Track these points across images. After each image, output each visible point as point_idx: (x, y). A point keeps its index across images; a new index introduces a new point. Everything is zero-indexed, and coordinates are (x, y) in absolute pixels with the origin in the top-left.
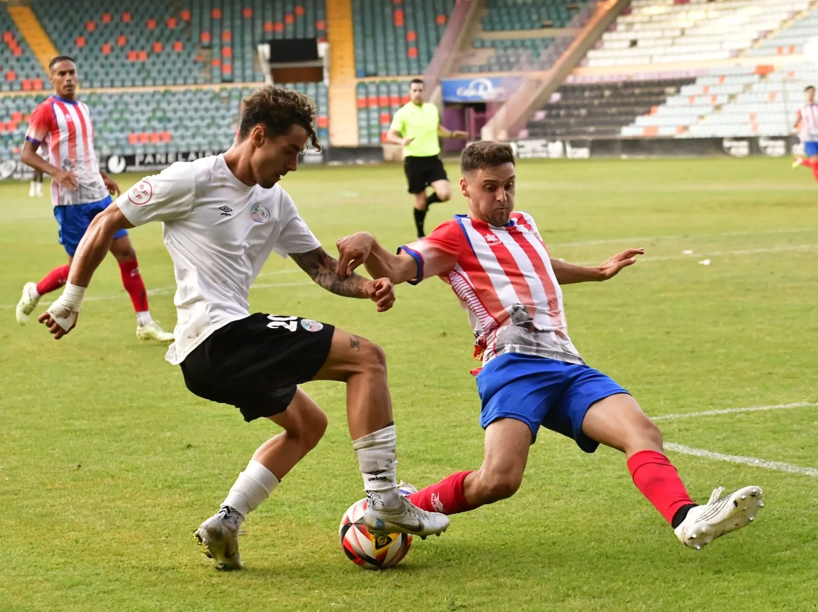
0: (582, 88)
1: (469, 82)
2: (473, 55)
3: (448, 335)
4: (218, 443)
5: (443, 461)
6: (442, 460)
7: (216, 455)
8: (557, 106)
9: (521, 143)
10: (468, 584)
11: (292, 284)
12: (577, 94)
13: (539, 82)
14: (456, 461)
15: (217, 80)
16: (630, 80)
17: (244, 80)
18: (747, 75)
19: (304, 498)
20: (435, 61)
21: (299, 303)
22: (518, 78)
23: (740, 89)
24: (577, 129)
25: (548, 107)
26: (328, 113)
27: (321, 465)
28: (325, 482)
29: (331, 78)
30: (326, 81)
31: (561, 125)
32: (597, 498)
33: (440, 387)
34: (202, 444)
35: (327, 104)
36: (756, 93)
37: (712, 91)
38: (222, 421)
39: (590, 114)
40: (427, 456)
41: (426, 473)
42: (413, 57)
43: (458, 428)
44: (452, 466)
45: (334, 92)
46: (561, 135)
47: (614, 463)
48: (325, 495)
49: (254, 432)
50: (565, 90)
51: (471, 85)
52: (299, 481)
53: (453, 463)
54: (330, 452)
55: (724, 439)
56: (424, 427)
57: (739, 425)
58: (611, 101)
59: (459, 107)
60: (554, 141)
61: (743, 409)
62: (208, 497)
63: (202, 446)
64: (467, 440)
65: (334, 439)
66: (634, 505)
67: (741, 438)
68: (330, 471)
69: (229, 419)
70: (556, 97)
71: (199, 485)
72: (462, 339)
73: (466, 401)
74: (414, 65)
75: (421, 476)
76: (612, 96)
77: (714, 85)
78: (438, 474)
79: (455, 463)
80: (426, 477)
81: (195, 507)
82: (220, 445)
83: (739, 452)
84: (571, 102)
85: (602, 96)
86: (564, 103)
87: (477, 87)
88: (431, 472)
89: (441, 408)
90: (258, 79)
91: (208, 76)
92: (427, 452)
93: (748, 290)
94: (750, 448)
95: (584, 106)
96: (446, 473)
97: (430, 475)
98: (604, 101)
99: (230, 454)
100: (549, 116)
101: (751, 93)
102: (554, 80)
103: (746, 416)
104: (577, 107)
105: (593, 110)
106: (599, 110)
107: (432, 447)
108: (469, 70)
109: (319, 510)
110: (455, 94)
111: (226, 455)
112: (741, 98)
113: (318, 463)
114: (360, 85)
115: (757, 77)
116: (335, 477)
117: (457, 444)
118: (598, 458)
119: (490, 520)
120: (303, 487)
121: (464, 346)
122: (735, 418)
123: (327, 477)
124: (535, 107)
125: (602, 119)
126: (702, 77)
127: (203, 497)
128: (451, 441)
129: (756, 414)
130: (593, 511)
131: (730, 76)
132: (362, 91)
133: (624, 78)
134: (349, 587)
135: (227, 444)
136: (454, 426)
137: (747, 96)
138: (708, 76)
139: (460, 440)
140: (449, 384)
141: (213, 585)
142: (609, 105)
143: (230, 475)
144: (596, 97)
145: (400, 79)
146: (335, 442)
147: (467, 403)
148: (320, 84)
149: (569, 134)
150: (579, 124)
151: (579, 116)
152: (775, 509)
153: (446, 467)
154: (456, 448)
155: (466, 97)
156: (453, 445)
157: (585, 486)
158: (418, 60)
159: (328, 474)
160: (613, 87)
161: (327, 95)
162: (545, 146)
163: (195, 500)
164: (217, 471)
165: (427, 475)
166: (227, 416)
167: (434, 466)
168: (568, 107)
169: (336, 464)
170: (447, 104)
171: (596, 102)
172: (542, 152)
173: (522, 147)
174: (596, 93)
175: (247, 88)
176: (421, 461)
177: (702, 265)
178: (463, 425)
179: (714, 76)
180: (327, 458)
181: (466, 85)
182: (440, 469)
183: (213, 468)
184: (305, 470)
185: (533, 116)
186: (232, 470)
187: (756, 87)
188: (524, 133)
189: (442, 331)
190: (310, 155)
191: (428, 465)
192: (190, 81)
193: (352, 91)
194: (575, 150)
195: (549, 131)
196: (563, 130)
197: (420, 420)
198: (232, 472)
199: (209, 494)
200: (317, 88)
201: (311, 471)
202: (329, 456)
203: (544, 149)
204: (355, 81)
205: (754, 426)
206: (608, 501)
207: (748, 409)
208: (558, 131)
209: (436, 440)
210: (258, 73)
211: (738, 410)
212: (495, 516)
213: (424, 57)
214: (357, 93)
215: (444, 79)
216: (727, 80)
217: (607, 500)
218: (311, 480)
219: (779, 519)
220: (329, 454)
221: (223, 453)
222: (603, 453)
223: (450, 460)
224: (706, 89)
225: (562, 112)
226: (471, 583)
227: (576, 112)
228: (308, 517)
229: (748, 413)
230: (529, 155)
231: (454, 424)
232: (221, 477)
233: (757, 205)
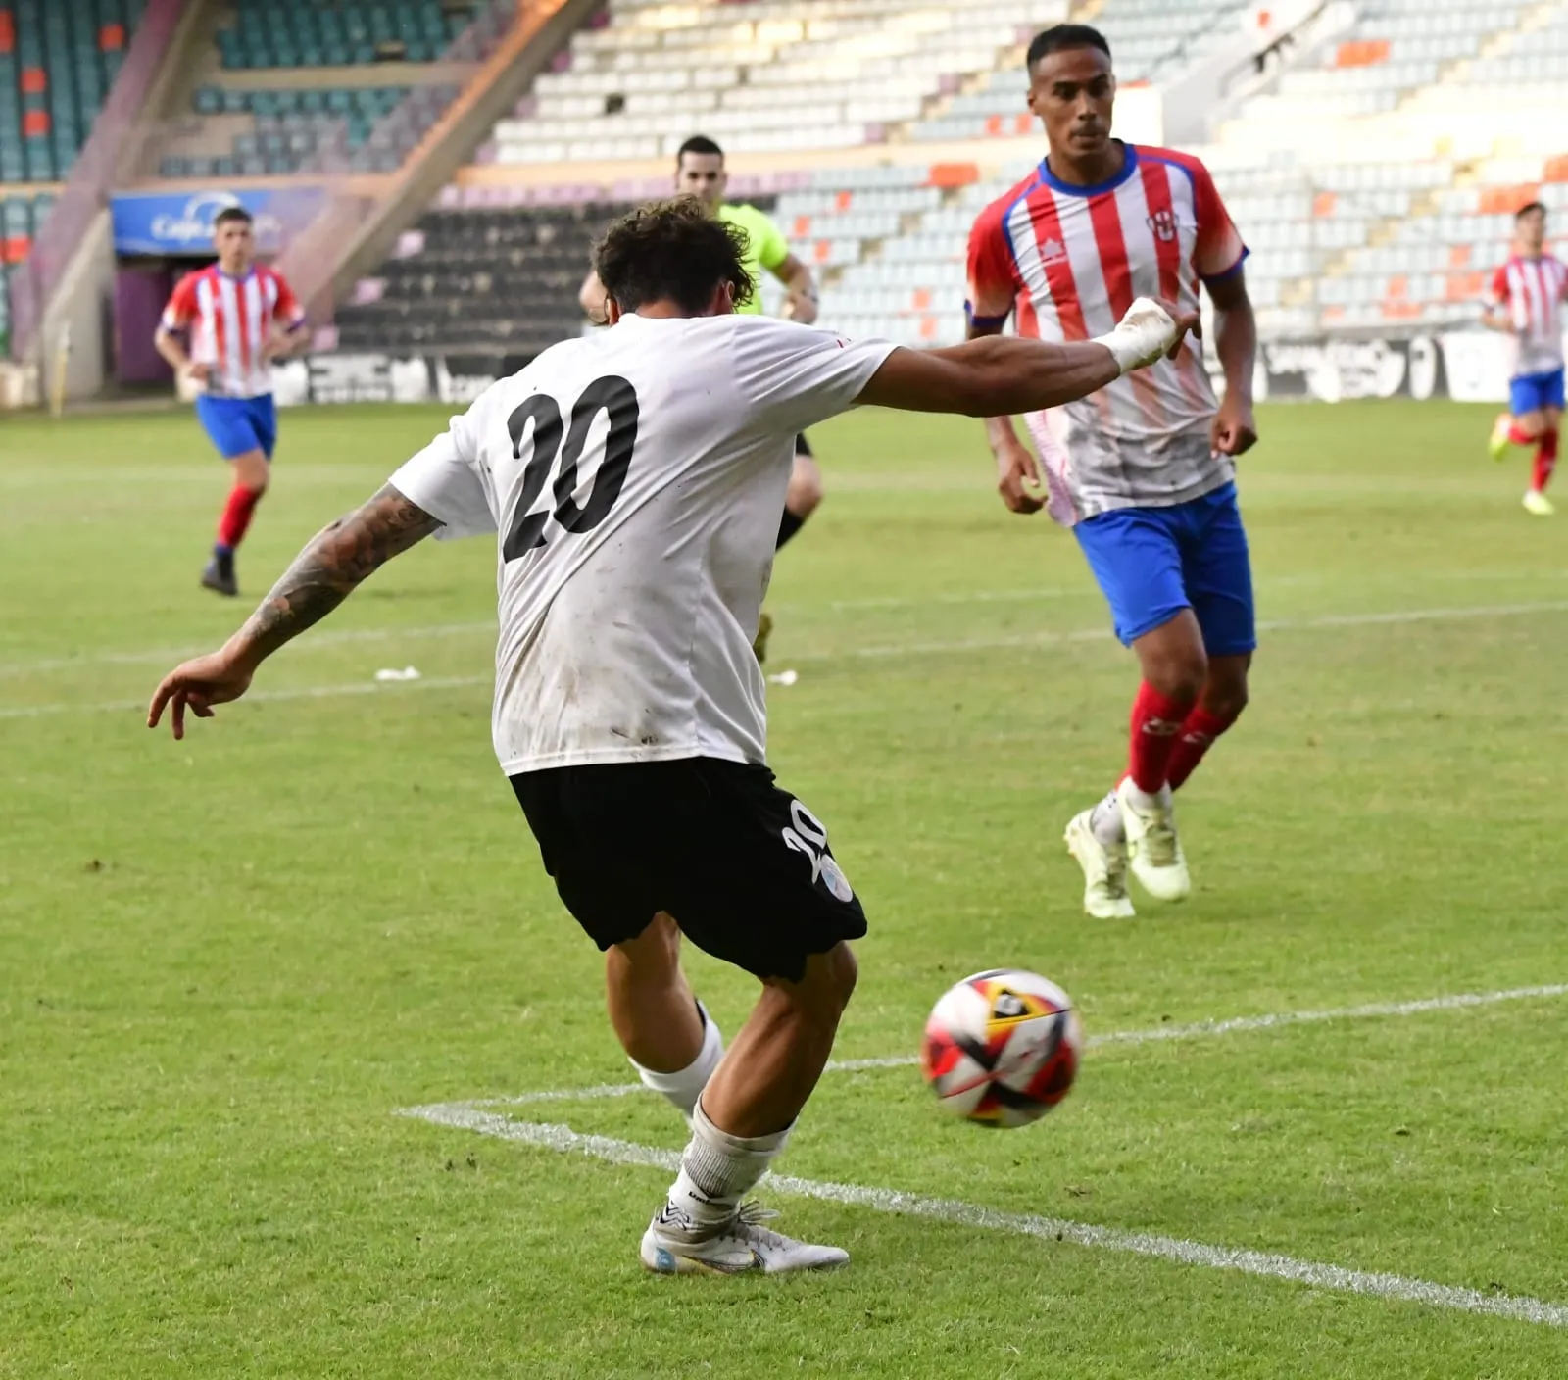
0: (482, 220)
1: (185, 200)
2: (196, 130)
3: (107, 870)
5: (80, 1203)
6: (76, 1198)
8: (415, 267)
9: (318, 363)
12: (468, 234)
13: (366, 204)
14: (114, 1201)
16: (602, 201)
18: (911, 188)
20: (91, 145)
22: (312, 193)
23: (892, 224)
24: (468, 326)
25: (391, 269)
31: (425, 317)
32: (478, 1296)
33: (78, 1007)
36: (934, 236)
37: (817, 229)
39: (499, 288)
40: (38, 1189)
42: (37, 134)
43: (122, 1114)
44: (100, 1214)
46: (424, 341)
47: (528, 1206)
50: (433, 224)
51: (191, 209)
53: (105, 1207)
55: (814, 1142)
56: (31, 1111)
57: (858, 1103)
58: (557, 253)
59: (157, 268)
60: (405, 358)
61: (867, 1063)
64: (145, 1143)
66: (574, 1315)
67: (857, 1139)
70: (411, 243)
72: (142, 879)
73: (144, 1042)
74: (39, 156)
75: (18, 1240)
76: (558, 241)
77: (824, 215)
78: (63, 1234)
79: (111, 1206)
83: (852, 1176)
84: (449, 257)
85: (533, 241)
86: (431, 258)
87: (204, 214)
88: (45, 1231)
89: (78, 1061)
92: (35, 1175)
93: (893, 751)
94: (881, 1164)
95: (486, 267)
96: (86, 1232)
97: (44, 1239)
98: (538, 253)
100: (391, 293)
101: (918, 236)
102: (407, 198)
103: (873, 1081)
104: (468, 270)
105: (510, 279)
106: (527, 278)
107: (50, 1165)
108: (185, 169)
110: (148, 235)
112: (891, 249)
115: (934, 195)
117: (117, 1156)
118: (483, 1192)
119: (196, 1356)
121: (145, 898)
122: (847, 1085)
124: (356, 268)
125: (532, 301)
126: (793, 192)
128: (104, 1147)
129: (899, 1077)
130: (467, 1331)
131: (866, 190)
133: (590, 195)
136: (110, 1109)
137: (908, 241)
138: (808, 191)
139: (127, 1146)
140: (102, 998)
142: (550, 264)
144: (516, 244)
147: (149, 1046)
149: (445, 338)
150: (473, 314)
151: (471, 293)
152: (938, 1324)
153: (85, 1218)
154: (113, 1166)
155: (175, 242)
156: (107, 1158)
157: (449, 1266)
158: (51, 142)
160: (560, 217)
162: (382, 370)
167: (54, 1213)
168: (441, 270)
170: (126, 260)
171: (517, 256)
172: (377, 386)
173: (323, 372)
174: (520, 232)
176: (19, 1201)
177: (778, 685)
178: (135, 1106)
179: (823, 192)
181: (175, 209)
182: (69, 1224)
185: (352, 291)
187: (931, 220)
188: (327, 337)
189: (89, 859)
191: (39, 1211)
194: (460, 382)
195: (394, 331)
196: (431, 330)
197: (22, 1094)
203: (381, 378)
205: (894, 1105)
206: (507, 1306)
207: (879, 1061)
208: (418, 332)
209: (64, 1145)
211: (854, 1065)
212: (210, 1345)
213: (65, 133)
215: (118, 194)
216: (857, 202)
217: (502, 1302)
219: (949, 1350)
222: (498, 1178)
223: (96, 1197)
224: (802, 223)
225: (429, 283)
227: (465, 284)
229: (878, 1074)
230: (341, 395)
231: (112, 1103)
233: (924, 527)
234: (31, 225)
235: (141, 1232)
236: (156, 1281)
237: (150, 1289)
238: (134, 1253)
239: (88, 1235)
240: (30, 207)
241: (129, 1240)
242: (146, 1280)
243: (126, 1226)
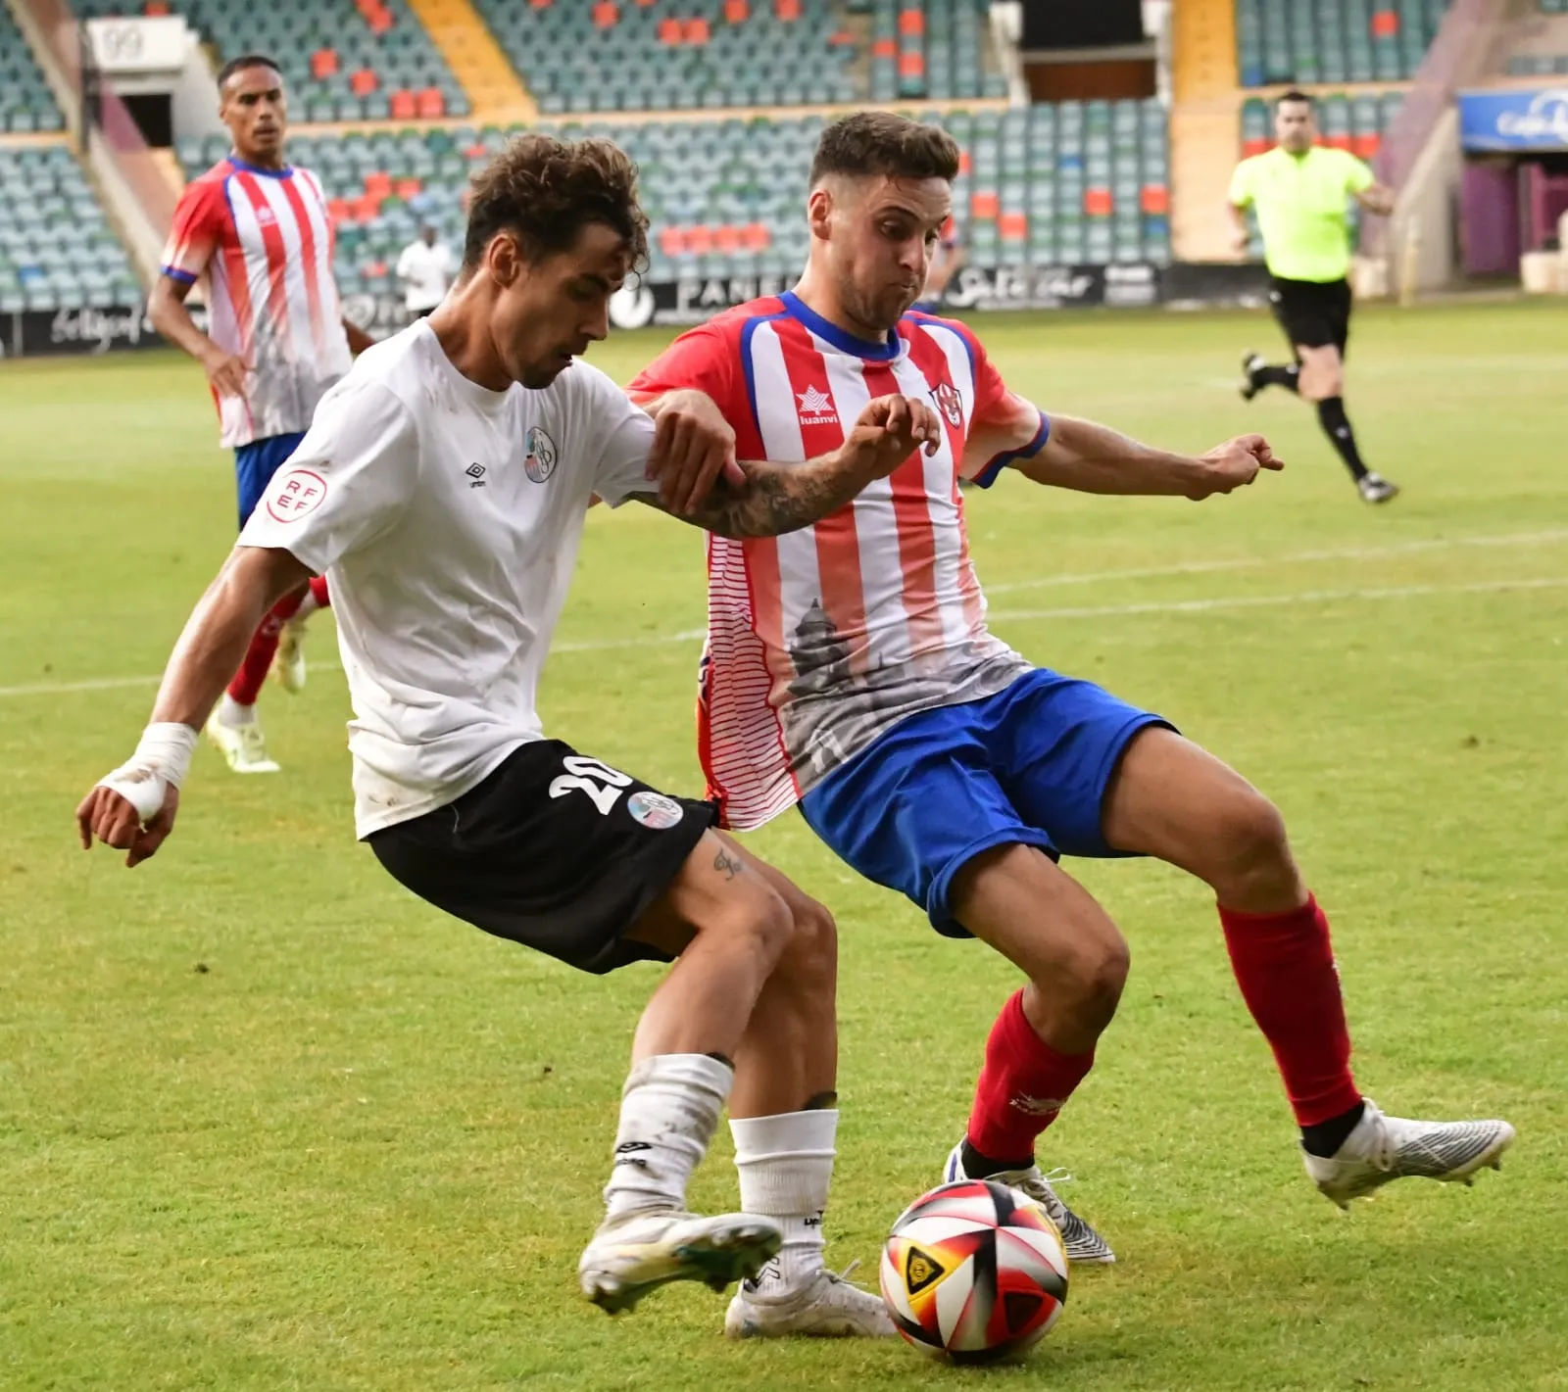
1: (1529, 98)
2: (1539, 30)
3: (1483, 745)
4: (899, 1014)
5: (1475, 1067)
6: (1470, 1062)
7: (892, 1043)
10: (1541, 1380)
11: (1082, 612)
14: (1508, 1065)
15: (889, 94)
17: (954, 93)
19: (1120, 1154)
20: (1440, 47)
21: (1100, 659)
26: (1167, 177)
27: (1164, 1073)
28: (1173, 1115)
29: (1176, 88)
30: (1164, 97)
33: (1462, 877)
34: (858, 1016)
35: (1167, 155)
38: (909, 957)
40: (1433, 1053)
41: (1432, 1095)
42: (1386, 34)
43: (1511, 982)
44: (1495, 1078)
45: (1183, 123)
48: (1172, 1148)
49: (990, 987)
51: (1536, 106)
52: (1106, 1112)
53: (1500, 1071)
54: (1184, 1039)
56: (1422, 978)
59: (1503, 164)
62: (875, 1150)
63: (858, 1021)
64: (1535, 1009)
65: (1193, 1007)
68: (1183, 1089)
69: (925, 955)
71: (852, 1120)
72: (1517, 755)
73: (1529, 911)
74: (1389, 56)
75: (1416, 1102)
78: (1459, 1096)
79: (1505, 1071)
80: (1432, 1106)
81: (842, 1176)
82: (903, 1018)
87: (1549, 110)
88: (1442, 1094)
89: (1465, 930)
90: (990, 90)
91: (861, 82)
92: (1430, 1040)
96: (1481, 1096)
99: (930, 1043)
107: (1444, 1030)
108: (1528, 67)
109: (1158, 1186)
110: (1493, 132)
111: (918, 1044)
113: (1155, 1068)
114: (1251, 106)
116: (1198, 1102)
117: (1508, 1022)
120: (1116, 1127)
121: (1521, 772)
123: (1176, 1102)
127: (862, 1151)
128: (1494, 1013)
132: (1256, 120)
134: (1238, 1382)
135: (920, 1017)
136: (1499, 976)
139: (1517, 1012)
140: (1486, 869)
141: (891, 1373)
143: (929, 1096)
145: (1353, 91)
146: (1198, 1014)
147: (1533, 916)
148: (1150, 103)
153: (1481, 1081)
154: (1506, 1032)
155: (1519, 138)
156: (1498, 1023)
158: (1400, 44)
159: (1179, 1096)
161: (1165, 130)
163: (842, 1158)
164: (896, 1086)
165: (1432, 1100)
166: (920, 945)
167: (1450, 1077)
169: (1198, 1070)
170: (1474, 156)
175: (962, 114)
176: (1415, 1064)
178: (1523, 974)
180: (1179, 1054)
181: (1520, 105)
182: (1465, 1086)
183: (887, 1077)
184: (1121, 1085)
186: (935, 1083)
189: (1465, 734)
190: (1121, 283)
191: (1435, 1074)
192: (818, 95)
193: (1229, 122)
197: (1413, 959)
198: (934, 1088)
199: (876, 1143)
200: (1141, 114)
201: (1136, 1088)
202: (1180, 1048)
204: (1238, 97)
209: (1455, 1011)
210: (990, 76)
213: (1413, 34)
214: (1244, 127)
215: (1467, 91)
218: (1136, 1109)
220: (1183, 1044)
221: (909, 1040)
223: (1490, 1061)
226: (1549, 1377)
228: (1130, 1203)
231: (1502, 971)
232: (906, 1100)
234: (1380, 122)
235: (1535, 1095)
236: (1553, 1143)
237: (1548, 1151)
238: (1529, 1116)
239: (1485, 1099)
240: (1379, 104)
241: (1524, 1103)
242: (1542, 1143)
243: (1520, 1089)
